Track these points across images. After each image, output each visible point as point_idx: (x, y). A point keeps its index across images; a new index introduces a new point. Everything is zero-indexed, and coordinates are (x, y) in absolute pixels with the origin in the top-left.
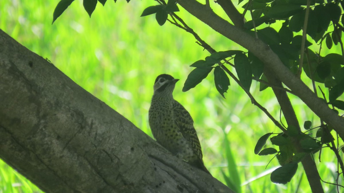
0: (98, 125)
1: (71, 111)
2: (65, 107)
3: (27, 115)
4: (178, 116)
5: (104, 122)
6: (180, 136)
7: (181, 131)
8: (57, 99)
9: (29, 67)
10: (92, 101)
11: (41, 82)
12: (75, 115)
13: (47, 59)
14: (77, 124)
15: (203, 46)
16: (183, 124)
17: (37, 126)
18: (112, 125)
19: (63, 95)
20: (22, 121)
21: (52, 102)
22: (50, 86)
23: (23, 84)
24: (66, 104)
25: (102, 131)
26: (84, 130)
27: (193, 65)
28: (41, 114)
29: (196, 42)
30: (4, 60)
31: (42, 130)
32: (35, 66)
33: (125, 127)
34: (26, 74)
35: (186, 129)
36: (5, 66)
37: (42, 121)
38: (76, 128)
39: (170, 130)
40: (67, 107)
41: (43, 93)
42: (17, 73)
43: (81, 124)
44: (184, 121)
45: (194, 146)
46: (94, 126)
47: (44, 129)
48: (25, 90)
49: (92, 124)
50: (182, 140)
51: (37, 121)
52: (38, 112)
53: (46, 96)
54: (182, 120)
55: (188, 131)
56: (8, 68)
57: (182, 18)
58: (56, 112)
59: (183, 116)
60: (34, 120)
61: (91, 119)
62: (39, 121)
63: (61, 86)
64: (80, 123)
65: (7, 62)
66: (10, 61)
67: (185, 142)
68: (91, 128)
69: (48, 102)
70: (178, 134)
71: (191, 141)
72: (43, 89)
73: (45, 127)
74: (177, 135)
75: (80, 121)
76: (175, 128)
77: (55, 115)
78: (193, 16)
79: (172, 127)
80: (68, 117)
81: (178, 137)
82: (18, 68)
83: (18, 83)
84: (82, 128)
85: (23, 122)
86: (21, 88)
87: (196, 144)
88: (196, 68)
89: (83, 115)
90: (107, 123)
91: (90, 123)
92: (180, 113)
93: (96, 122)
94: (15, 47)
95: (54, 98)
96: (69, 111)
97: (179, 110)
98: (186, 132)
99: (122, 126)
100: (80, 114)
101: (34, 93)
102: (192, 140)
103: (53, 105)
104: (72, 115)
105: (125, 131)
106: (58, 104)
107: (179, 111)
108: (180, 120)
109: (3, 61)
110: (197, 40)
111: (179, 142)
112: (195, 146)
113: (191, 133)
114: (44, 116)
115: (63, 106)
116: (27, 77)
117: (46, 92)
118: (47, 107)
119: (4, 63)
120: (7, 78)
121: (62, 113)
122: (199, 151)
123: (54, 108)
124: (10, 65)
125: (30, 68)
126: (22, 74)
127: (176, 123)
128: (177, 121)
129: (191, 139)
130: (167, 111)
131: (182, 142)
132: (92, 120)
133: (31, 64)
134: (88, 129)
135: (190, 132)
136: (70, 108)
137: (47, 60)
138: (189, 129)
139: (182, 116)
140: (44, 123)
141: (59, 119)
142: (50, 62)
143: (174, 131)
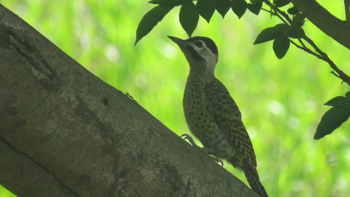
0: (197, 185)
1: (160, 166)
2: (152, 161)
3: (101, 172)
4: (211, 100)
5: (206, 182)
6: (214, 127)
7: (216, 120)
8: (142, 150)
9: (103, 105)
10: (189, 153)
11: (119, 126)
12: (165, 172)
13: (128, 94)
14: (168, 184)
15: (340, 77)
16: (218, 112)
17: (114, 186)
18: (216, 185)
19: (150, 144)
20: (93, 180)
21: (134, 154)
22: (132, 132)
23: (95, 129)
24: (153, 156)
25: (202, 194)
26: (178, 192)
27: (328, 103)
28: (120, 170)
29: (331, 72)
30: (69, 95)
31: (120, 191)
32: (112, 104)
33: (233, 189)
34: (99, 115)
35: (224, 120)
36: (70, 104)
37: (121, 180)
38: (167, 190)
39: (199, 118)
40: (155, 160)
41: (122, 141)
42: (87, 113)
43: (173, 184)
44: (220, 108)
45: (237, 144)
46: (191, 187)
47: (123, 191)
48: (98, 137)
49: (189, 184)
50: (217, 134)
51: (113, 180)
52: (115, 167)
53: (126, 145)
54: (217, 107)
55: (227, 122)
56: (74, 106)
57: (312, 39)
58: (140, 168)
59: (220, 101)
60: (111, 179)
61: (187, 177)
62: (117, 180)
63: (147, 132)
64: (172, 182)
65: (72, 99)
66: (78, 97)
67: (221, 137)
68: (188, 189)
69: (129, 154)
70: (212, 124)
71: (232, 137)
72: (122, 137)
73: (124, 188)
74: (209, 126)
75: (173, 179)
76: (206, 116)
77: (139, 171)
78: (328, 36)
79: (202, 114)
80: (156, 174)
81: (211, 129)
82: (88, 106)
83: (89, 127)
84: (175, 189)
85: (95, 181)
86: (93, 133)
87: (245, 149)
88: (332, 107)
89: (176, 172)
90: (209, 183)
91: (186, 182)
92: (215, 96)
93: (195, 182)
94: (84, 77)
95: (137, 148)
96: (158, 167)
97: (214, 91)
98: (224, 124)
99: (230, 187)
100: (171, 170)
101: (109, 141)
102: (234, 136)
103: (136, 158)
104: (162, 172)
105: (234, 194)
106: (142, 156)
107: (214, 93)
108: (214, 106)
109: (68, 97)
110: (332, 70)
111: (212, 136)
112: (239, 144)
113: (231, 125)
114: (124, 174)
115: (150, 158)
116: (101, 119)
117: (126, 139)
118: (128, 160)
119: (69, 101)
120: (73, 120)
121: (148, 169)
122: (250, 159)
123: (137, 162)
124: (77, 103)
125: (105, 107)
126: (93, 115)
127: (207, 109)
128: (210, 108)
129: (232, 134)
130: (196, 91)
131: (217, 136)
132: (189, 179)
133: (106, 102)
134: (183, 190)
135: (230, 123)
136: (159, 162)
137: (129, 96)
138: (229, 120)
139: (216, 101)
140: (123, 182)
141: (144, 177)
142: (133, 98)
143: (205, 121)
